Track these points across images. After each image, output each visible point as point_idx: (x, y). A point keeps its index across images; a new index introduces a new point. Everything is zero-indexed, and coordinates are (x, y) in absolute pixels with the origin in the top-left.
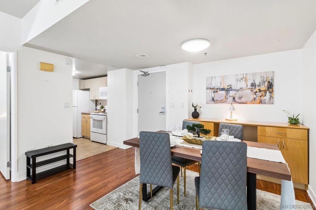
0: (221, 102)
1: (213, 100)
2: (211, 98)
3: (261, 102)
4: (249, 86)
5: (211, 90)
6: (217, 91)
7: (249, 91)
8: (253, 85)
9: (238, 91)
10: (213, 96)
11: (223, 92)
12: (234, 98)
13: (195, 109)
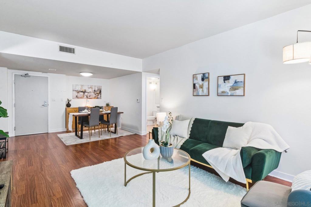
0: (81, 98)
1: (77, 97)
2: (76, 96)
3: (97, 98)
4: (93, 91)
5: (76, 92)
6: (79, 93)
7: (93, 93)
8: (95, 91)
9: (89, 93)
10: (77, 95)
11: (82, 93)
12: (87, 96)
13: (69, 102)
